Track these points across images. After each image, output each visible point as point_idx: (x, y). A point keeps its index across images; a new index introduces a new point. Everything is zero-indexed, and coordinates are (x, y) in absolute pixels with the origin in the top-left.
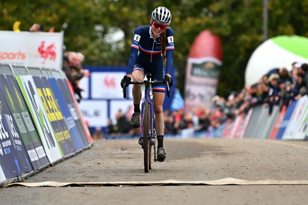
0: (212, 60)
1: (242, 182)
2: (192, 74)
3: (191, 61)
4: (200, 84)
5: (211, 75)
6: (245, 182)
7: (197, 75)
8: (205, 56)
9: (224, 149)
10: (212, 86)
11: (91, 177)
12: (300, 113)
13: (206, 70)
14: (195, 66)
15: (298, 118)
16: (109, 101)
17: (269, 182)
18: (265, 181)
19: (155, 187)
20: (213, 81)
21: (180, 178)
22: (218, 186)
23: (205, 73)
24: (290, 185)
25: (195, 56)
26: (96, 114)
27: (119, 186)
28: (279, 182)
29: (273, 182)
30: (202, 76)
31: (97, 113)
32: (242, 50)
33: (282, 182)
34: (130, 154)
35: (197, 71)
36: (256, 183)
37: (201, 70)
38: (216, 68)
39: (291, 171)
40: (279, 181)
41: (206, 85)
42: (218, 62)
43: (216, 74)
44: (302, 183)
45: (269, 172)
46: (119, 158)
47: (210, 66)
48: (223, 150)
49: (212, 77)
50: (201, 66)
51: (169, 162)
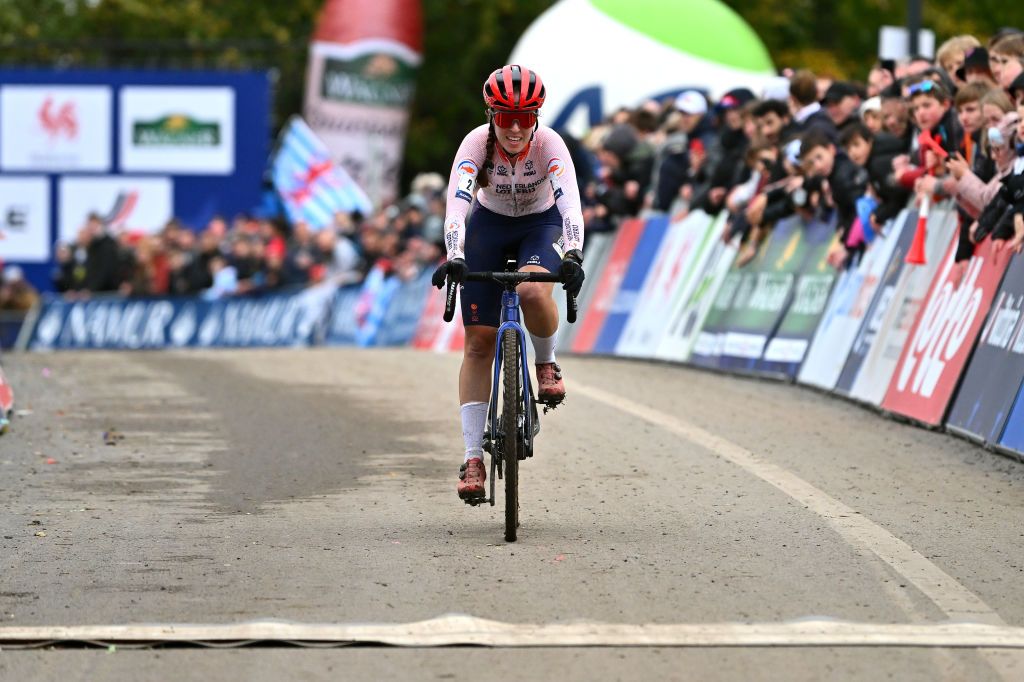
0: (388, 48)
1: (497, 630)
2: (325, 93)
3: (321, 51)
4: (350, 127)
5: (387, 96)
6: (505, 633)
7: (340, 98)
8: (367, 35)
9: (434, 439)
10: (387, 132)
11: (13, 595)
12: (675, 270)
13: (369, 82)
14: (333, 66)
15: (667, 287)
16: (54, 179)
17: (583, 635)
18: (570, 629)
19: (221, 651)
20: (394, 117)
21: (300, 607)
22: (420, 650)
23: (365, 92)
24: (650, 650)
25: (333, 36)
26: (14, 220)
27: (106, 648)
28: (614, 632)
29: (594, 633)
30: (356, 100)
31: (17, 219)
32: (488, 16)
33: (624, 634)
34: (135, 465)
35: (341, 84)
36: (543, 636)
37: (352, 81)
38: (403, 72)
39: (652, 568)
40: (612, 626)
41: (372, 130)
42: (410, 57)
43: (400, 93)
44: (690, 641)
45: (582, 576)
46: (100, 487)
47: (384, 66)
48: (432, 448)
49: (390, 104)
50: (355, 67)
51: (261, 512)
